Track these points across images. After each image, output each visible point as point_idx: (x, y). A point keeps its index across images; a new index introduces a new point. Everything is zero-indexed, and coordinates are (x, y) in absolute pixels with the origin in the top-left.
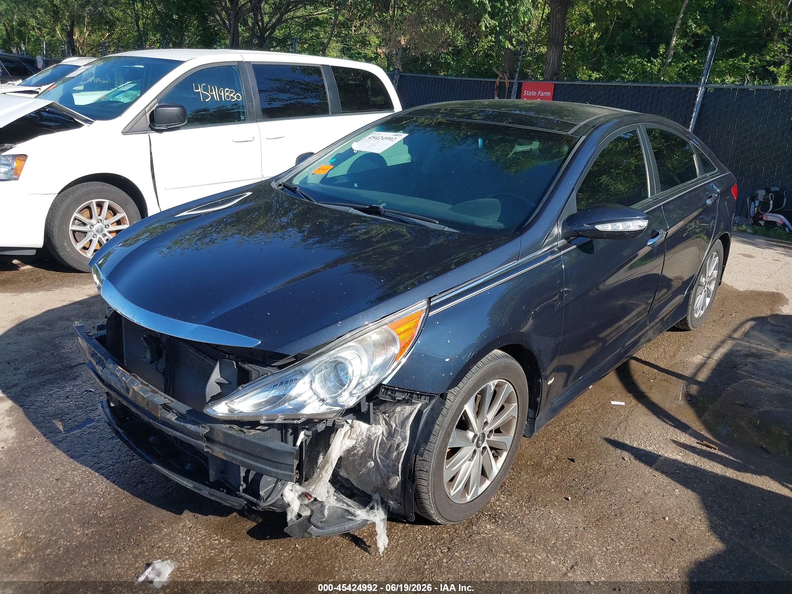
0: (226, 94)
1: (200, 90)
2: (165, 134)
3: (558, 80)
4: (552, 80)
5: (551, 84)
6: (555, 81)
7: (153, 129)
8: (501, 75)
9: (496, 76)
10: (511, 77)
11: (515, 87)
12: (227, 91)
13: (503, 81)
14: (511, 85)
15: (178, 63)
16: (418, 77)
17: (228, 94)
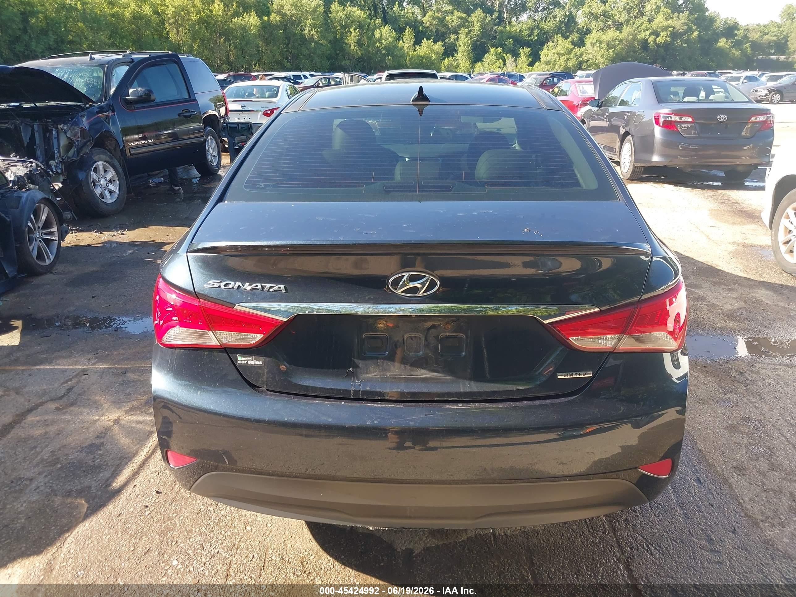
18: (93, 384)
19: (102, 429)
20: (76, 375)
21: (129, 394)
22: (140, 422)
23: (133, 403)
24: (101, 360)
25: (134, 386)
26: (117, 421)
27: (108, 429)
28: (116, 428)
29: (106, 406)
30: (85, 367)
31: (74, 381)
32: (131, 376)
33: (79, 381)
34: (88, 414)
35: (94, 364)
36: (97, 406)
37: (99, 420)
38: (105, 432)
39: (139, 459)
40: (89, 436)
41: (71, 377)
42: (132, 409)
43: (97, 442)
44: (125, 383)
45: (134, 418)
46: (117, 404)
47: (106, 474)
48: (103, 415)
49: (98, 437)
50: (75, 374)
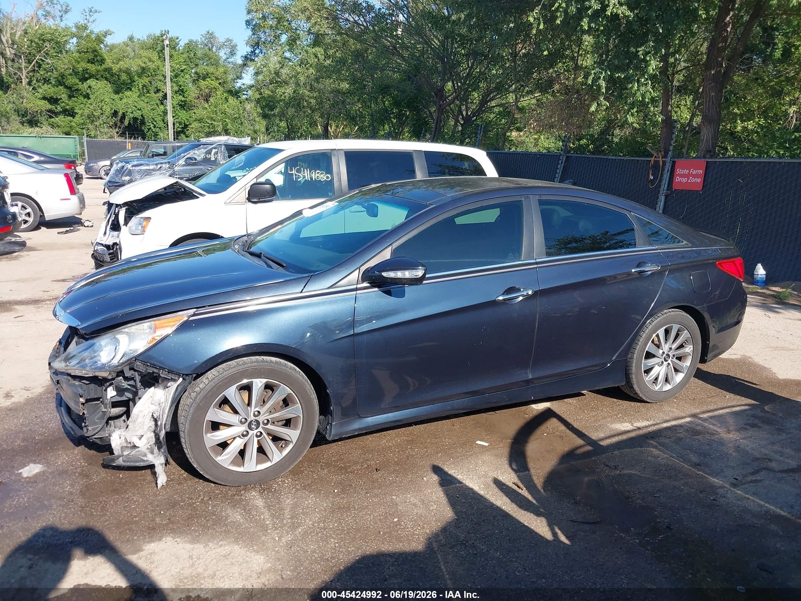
0: (317, 175)
1: (293, 172)
2: (259, 205)
3: (711, 157)
4: (704, 157)
5: (703, 162)
6: (708, 158)
7: (250, 201)
8: (655, 154)
9: (652, 156)
10: (665, 156)
11: (668, 166)
12: (318, 173)
13: (658, 159)
14: (664, 163)
15: (280, 151)
16: (582, 157)
17: (318, 175)
18: (733, 468)
19: (742, 432)
20: (745, 483)
21: (708, 444)
22: (713, 425)
23: (709, 438)
24: (713, 489)
25: (699, 449)
26: (729, 432)
27: (738, 430)
28: (731, 428)
29: (731, 445)
30: (733, 489)
31: (750, 478)
32: (694, 458)
33: (745, 476)
34: (747, 446)
35: (722, 487)
36: (738, 449)
37: (741, 439)
38: (740, 429)
39: (728, 410)
40: (751, 432)
41: (751, 484)
42: (714, 434)
43: (748, 427)
44: (705, 455)
45: (715, 428)
46: (721, 443)
47: (749, 412)
48: (736, 440)
49: (746, 429)
50: (746, 486)
